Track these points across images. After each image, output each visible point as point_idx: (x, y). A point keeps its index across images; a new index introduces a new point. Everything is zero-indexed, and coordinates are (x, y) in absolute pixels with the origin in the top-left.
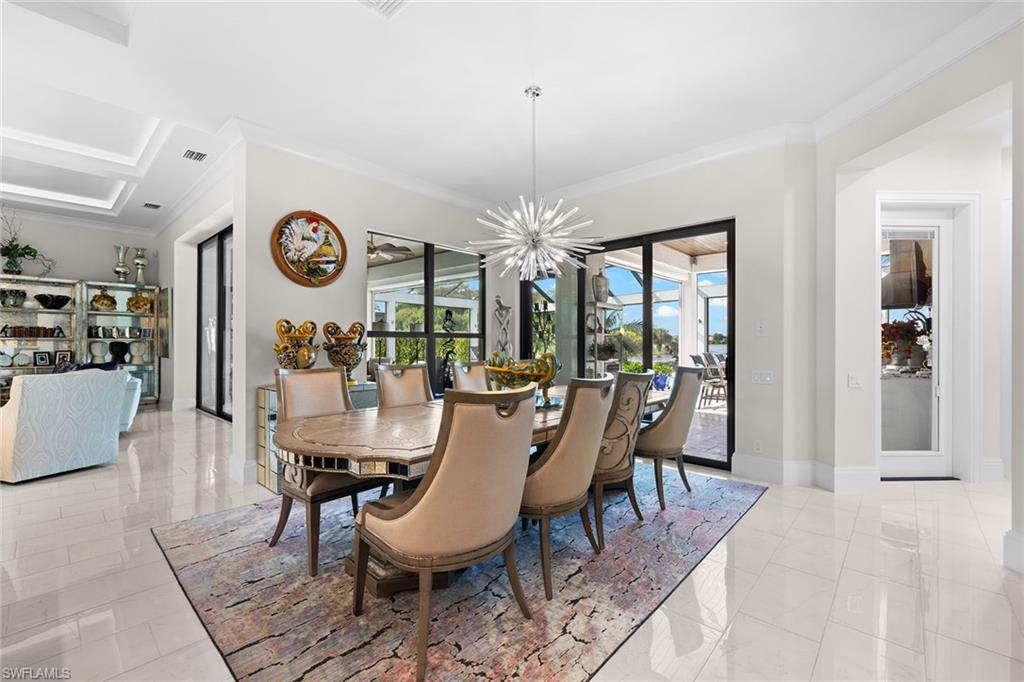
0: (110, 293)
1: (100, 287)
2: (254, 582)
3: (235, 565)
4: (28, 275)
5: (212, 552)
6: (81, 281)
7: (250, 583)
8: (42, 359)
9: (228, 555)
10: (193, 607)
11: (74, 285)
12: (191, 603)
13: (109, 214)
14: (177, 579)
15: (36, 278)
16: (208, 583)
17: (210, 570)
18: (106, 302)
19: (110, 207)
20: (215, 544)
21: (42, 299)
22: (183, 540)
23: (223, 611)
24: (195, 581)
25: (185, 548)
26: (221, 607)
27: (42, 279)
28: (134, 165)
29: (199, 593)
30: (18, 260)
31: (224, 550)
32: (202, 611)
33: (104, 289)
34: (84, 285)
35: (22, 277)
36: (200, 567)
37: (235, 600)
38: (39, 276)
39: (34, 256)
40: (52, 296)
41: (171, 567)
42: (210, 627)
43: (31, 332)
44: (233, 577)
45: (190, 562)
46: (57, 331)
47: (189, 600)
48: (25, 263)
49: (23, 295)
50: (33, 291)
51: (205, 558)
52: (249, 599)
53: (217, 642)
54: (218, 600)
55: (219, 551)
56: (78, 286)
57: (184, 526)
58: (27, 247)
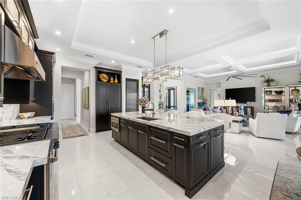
0: (297, 88)
1: (294, 87)
2: (298, 195)
3: (297, 187)
4: (272, 86)
5: (292, 178)
6: (287, 86)
7: (297, 194)
8: (276, 108)
9: (297, 183)
10: (272, 186)
11: (285, 87)
12: (273, 185)
13: (296, 64)
14: (275, 177)
15: (274, 87)
16: (282, 184)
17: (286, 182)
18: (295, 91)
19: (296, 62)
20: (295, 177)
21: (276, 92)
22: (285, 170)
23: (280, 194)
24: (279, 181)
25: (284, 172)
26: (280, 192)
27: (276, 87)
28: (298, 49)
29: (277, 184)
30: (270, 83)
31: (297, 180)
32: (274, 188)
33: (295, 87)
34: (288, 87)
35: (270, 87)
36: (284, 179)
37: (287, 194)
38: (275, 86)
39: (274, 81)
40: (278, 91)
41: (275, 174)
42: (272, 194)
43: (273, 101)
44: (292, 189)
45: (282, 176)
46: (280, 101)
47: (273, 184)
48: (271, 83)
49: (271, 91)
50: (273, 90)
51: (287, 178)
52: (291, 198)
53: (271, 198)
54: (281, 190)
55: (295, 179)
56: (286, 87)
57: (289, 166)
58: (272, 79)
